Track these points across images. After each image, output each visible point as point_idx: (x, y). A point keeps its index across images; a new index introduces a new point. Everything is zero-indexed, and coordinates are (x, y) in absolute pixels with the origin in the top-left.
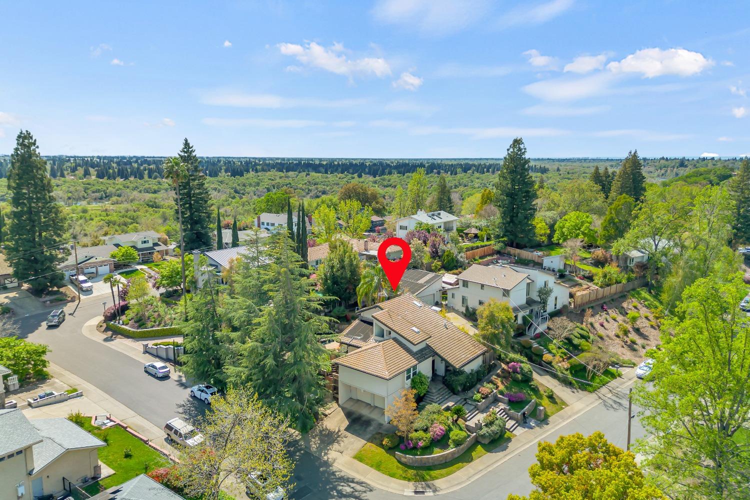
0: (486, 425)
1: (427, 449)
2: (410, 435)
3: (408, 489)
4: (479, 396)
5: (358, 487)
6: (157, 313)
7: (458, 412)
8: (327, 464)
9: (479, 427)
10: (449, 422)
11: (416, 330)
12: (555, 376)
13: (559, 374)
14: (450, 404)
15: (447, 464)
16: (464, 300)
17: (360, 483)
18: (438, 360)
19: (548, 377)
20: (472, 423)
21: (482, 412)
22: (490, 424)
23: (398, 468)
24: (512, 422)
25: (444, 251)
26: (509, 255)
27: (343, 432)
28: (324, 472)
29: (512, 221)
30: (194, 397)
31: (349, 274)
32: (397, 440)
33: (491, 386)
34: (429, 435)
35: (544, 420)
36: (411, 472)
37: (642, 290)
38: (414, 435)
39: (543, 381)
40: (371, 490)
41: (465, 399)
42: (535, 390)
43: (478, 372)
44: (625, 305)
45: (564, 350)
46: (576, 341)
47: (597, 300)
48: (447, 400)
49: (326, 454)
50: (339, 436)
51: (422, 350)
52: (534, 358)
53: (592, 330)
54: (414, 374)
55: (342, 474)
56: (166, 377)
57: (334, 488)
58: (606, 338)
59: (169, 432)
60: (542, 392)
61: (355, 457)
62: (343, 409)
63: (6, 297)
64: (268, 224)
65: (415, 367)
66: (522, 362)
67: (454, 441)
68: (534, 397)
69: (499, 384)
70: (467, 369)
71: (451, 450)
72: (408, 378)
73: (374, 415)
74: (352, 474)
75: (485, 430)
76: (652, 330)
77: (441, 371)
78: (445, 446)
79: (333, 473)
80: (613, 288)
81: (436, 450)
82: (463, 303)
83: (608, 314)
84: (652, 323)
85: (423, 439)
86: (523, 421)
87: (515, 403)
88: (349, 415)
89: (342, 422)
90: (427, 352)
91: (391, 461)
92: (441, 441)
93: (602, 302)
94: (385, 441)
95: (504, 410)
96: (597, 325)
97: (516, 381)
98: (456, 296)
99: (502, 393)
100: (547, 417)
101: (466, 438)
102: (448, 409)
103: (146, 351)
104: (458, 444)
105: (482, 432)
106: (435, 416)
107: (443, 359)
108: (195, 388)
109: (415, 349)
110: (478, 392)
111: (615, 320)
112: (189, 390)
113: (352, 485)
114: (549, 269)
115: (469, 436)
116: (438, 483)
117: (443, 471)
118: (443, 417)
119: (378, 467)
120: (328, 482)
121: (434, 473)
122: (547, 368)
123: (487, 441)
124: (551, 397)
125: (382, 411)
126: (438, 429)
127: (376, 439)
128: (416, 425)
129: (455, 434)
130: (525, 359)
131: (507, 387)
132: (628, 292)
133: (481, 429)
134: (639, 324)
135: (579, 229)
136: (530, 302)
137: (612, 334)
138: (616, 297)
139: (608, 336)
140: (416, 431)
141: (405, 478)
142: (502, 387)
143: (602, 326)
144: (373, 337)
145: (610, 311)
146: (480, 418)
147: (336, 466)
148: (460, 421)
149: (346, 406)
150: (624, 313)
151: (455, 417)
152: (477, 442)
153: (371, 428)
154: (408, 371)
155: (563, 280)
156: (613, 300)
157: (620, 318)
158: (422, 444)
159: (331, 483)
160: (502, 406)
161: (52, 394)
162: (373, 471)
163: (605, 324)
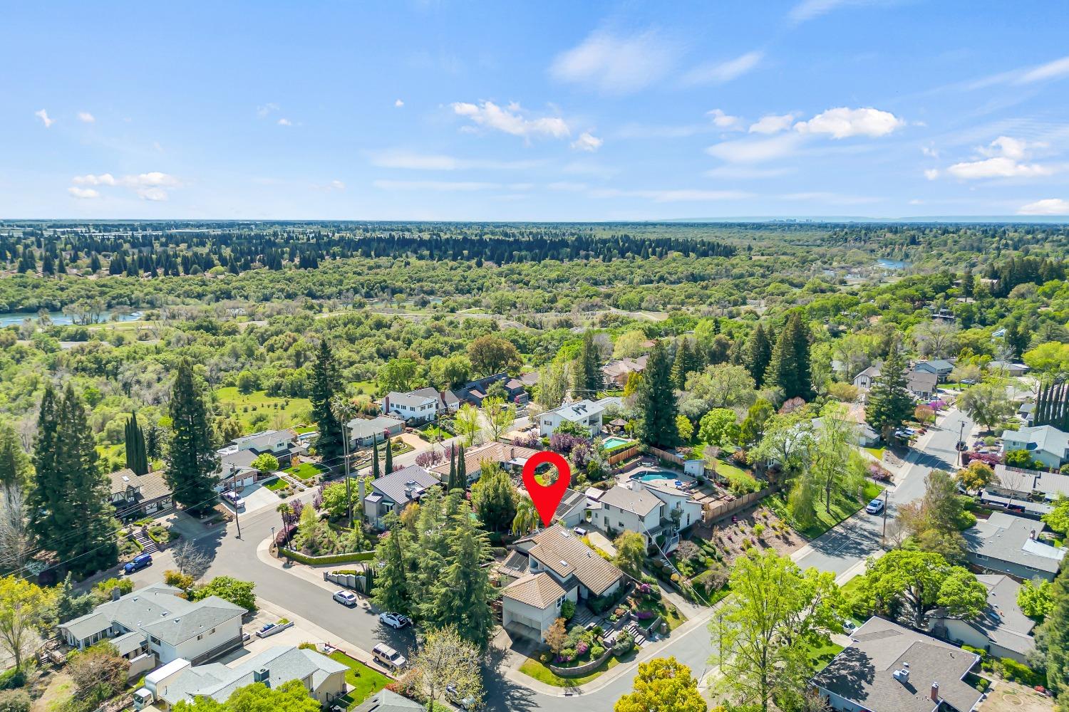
0: (619, 642)
1: (574, 662)
2: (561, 652)
3: (560, 692)
4: (615, 616)
5: (525, 692)
6: (327, 539)
7: (598, 632)
8: (499, 676)
9: (614, 643)
10: (591, 640)
11: (564, 563)
12: (680, 593)
13: (684, 591)
14: (592, 624)
15: (588, 672)
16: (606, 520)
17: (526, 689)
18: (582, 587)
19: (675, 594)
20: (608, 640)
21: (617, 629)
22: (622, 641)
23: (552, 677)
24: (640, 637)
25: (588, 461)
26: (654, 455)
27: (509, 650)
28: (498, 682)
29: (655, 423)
30: (383, 623)
31: (502, 502)
32: (551, 657)
33: (624, 607)
34: (575, 652)
35: (666, 634)
36: (563, 680)
37: (775, 496)
38: (564, 652)
39: (671, 599)
40: (534, 694)
41: (604, 620)
42: (662, 608)
43: (615, 594)
44: (755, 515)
45: (691, 569)
46: (702, 559)
47: (729, 511)
48: (589, 621)
49: (498, 668)
50: (506, 654)
51: (569, 581)
52: (664, 577)
53: (720, 545)
54: (563, 601)
55: (512, 683)
56: (353, 605)
57: (508, 694)
58: (731, 552)
59: (377, 655)
60: (667, 609)
61: (520, 670)
62: (507, 630)
63: (168, 520)
64: (398, 406)
65: (563, 597)
66: (652, 583)
67: (594, 655)
68: (661, 614)
69: (633, 604)
70: (605, 594)
71: (592, 661)
72: (559, 605)
73: (532, 636)
74: (519, 683)
75: (618, 646)
76: (777, 540)
77: (585, 595)
78: (587, 659)
79: (506, 683)
80: (745, 498)
81: (580, 663)
82: (605, 523)
83: (737, 526)
84: (778, 533)
85: (570, 654)
86: (650, 636)
87: (644, 620)
88: (512, 635)
89: (508, 641)
90: (573, 582)
91: (548, 673)
92: (584, 655)
93: (734, 513)
94: (542, 657)
95: (635, 627)
96: (725, 540)
97: (646, 600)
98: (599, 516)
99: (634, 612)
100: (669, 631)
101: (603, 652)
102: (590, 628)
103: (327, 578)
104: (597, 657)
105: (616, 647)
106: (580, 636)
107: (586, 587)
108: (384, 615)
109: (563, 580)
110: (614, 613)
111: (743, 532)
112: (377, 617)
113: (521, 691)
114: (690, 475)
115: (606, 650)
116: (582, 687)
117: (585, 679)
118: (586, 637)
119: (538, 677)
120: (502, 689)
121: (579, 680)
122: (673, 587)
123: (619, 654)
124: (675, 614)
125: (539, 632)
126: (583, 645)
127: (535, 655)
128: (565, 644)
129: (596, 649)
130: (655, 580)
131: (638, 606)
132: (761, 499)
133: (615, 644)
134: (765, 535)
135: (723, 427)
136: (663, 523)
137: (737, 547)
138: (747, 507)
139: (733, 550)
140: (566, 648)
141: (558, 685)
142: (634, 607)
143: (730, 539)
144: (528, 569)
145: (739, 523)
146: (615, 635)
147: (507, 678)
148: (600, 639)
149: (510, 628)
150: (752, 523)
151: (596, 636)
152: (612, 654)
153: (531, 646)
154: (559, 600)
155: (701, 488)
156: (744, 511)
157: (748, 529)
158: (570, 658)
159: (505, 690)
160: (633, 623)
161: (273, 626)
162: (535, 681)
163: (734, 537)
